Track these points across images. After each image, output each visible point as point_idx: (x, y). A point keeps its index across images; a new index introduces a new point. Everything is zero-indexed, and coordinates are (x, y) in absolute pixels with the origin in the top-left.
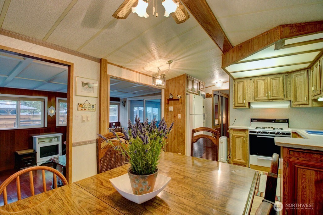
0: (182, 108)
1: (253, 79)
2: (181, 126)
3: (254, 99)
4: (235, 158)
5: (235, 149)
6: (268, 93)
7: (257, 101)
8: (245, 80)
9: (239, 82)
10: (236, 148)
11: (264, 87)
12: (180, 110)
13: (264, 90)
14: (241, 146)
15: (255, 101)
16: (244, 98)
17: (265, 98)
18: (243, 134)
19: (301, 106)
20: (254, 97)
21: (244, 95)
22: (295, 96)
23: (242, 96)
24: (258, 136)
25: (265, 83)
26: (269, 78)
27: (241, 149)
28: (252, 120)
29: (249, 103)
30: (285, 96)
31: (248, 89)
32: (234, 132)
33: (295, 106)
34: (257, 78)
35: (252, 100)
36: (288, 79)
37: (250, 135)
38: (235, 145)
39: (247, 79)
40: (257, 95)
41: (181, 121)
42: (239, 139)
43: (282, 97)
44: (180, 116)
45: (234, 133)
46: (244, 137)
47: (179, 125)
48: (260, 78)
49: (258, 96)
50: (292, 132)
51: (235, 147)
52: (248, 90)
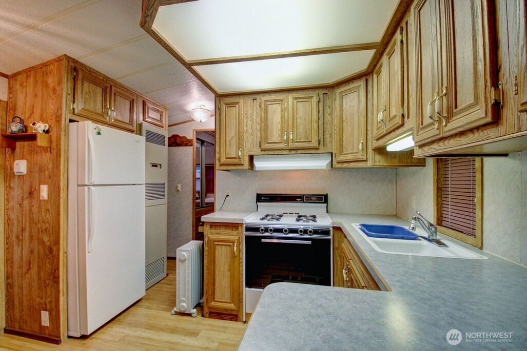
0: (51, 166)
1: (258, 97)
2: (47, 225)
3: (260, 146)
4: (214, 298)
5: (214, 274)
6: (288, 135)
7: (266, 152)
8: (241, 100)
9: (230, 105)
10: (217, 273)
11: (279, 120)
12: (47, 173)
13: (279, 126)
14: (227, 267)
15: (263, 153)
16: (240, 146)
17: (283, 146)
18: (232, 236)
19: (352, 165)
20: (260, 142)
21: (239, 138)
22: (341, 141)
23: (234, 140)
24: (263, 240)
25: (282, 110)
26: (290, 97)
27: (227, 274)
28: (260, 198)
29: (251, 158)
30: (322, 141)
31: (249, 121)
32: (213, 231)
33: (339, 165)
34: (267, 97)
35: (256, 151)
36: (328, 103)
37: (247, 237)
38: (214, 265)
39: (246, 98)
40: (267, 137)
41: (49, 207)
42: (223, 247)
43: (314, 144)
44: (44, 192)
45: (212, 233)
46: (233, 242)
47: (44, 222)
48: (274, 97)
49: (267, 140)
50: (334, 228)
51: (214, 271)
52: (248, 125)
